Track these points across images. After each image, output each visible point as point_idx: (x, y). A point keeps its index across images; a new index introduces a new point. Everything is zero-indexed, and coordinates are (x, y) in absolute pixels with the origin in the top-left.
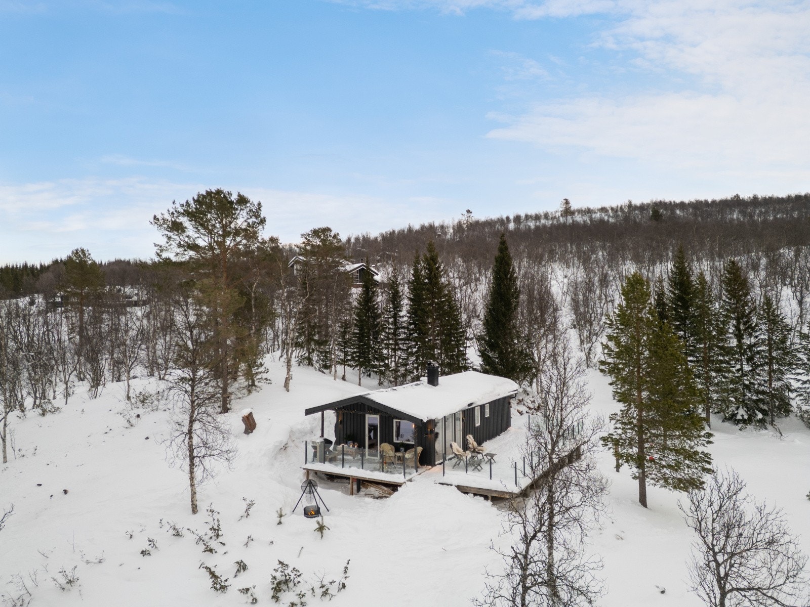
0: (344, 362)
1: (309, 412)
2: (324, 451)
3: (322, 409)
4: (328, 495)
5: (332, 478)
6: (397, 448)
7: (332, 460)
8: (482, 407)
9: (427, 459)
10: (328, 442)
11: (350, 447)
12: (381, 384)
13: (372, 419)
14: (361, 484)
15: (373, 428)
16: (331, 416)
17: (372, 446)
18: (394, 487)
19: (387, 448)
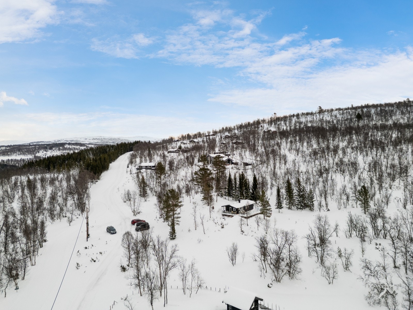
0: (225, 195)
1: (222, 207)
2: (224, 212)
3: (224, 206)
4: (225, 217)
5: (225, 215)
6: (234, 212)
7: (225, 213)
8: (247, 206)
9: (238, 213)
10: (225, 211)
11: (228, 211)
12: (233, 199)
13: (230, 208)
14: (229, 216)
15: (231, 209)
16: (225, 207)
17: (231, 211)
18: (233, 216)
19: (232, 212)
